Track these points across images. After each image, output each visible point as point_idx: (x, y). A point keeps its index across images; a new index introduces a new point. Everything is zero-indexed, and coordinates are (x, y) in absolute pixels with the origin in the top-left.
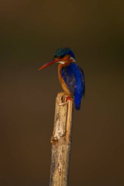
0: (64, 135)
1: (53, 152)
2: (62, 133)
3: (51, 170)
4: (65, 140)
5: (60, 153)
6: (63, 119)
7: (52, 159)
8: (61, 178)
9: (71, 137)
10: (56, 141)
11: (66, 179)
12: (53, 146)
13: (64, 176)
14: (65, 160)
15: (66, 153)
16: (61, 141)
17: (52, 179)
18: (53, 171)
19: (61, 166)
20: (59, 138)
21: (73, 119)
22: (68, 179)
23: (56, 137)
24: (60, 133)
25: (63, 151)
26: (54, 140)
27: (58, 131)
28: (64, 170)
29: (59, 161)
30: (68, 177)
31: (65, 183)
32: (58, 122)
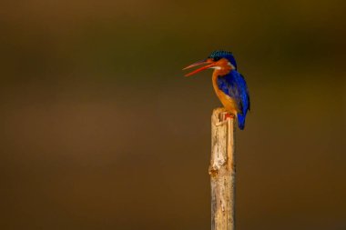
0: (226, 163)
1: (213, 186)
2: (223, 161)
3: (212, 210)
4: (227, 169)
5: (222, 187)
6: (222, 143)
7: (213, 195)
8: (225, 218)
9: (235, 166)
10: (216, 172)
11: (232, 220)
12: (213, 179)
13: (230, 216)
14: (229, 194)
15: (230, 186)
16: (222, 171)
17: (214, 221)
18: (215, 211)
19: (224, 204)
20: (219, 167)
21: (235, 142)
22: (235, 219)
23: (216, 167)
24: (220, 162)
25: (225, 184)
26: (213, 171)
27: (218, 159)
28: (229, 209)
29: (221, 197)
30: (234, 216)
31: (231, 225)
32: (216, 147)
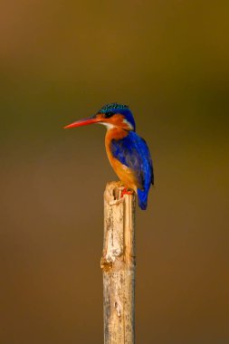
0: (123, 254)
1: (106, 283)
2: (119, 251)
3: (105, 315)
4: (124, 261)
5: (118, 285)
6: (118, 227)
7: (105, 295)
8: (122, 326)
9: (134, 257)
10: (109, 265)
11: (131, 327)
12: (106, 274)
13: (128, 323)
14: (127, 295)
15: (127, 283)
16: (118, 263)
17: (107, 329)
18: (108, 316)
19: (120, 306)
20: (114, 259)
21: (134, 226)
22: (134, 328)
23: (110, 259)
24: (114, 252)
25: (122, 281)
26: (105, 264)
27: (113, 247)
28: (126, 313)
29: (117, 298)
31: (129, 335)
32: (110, 233)
